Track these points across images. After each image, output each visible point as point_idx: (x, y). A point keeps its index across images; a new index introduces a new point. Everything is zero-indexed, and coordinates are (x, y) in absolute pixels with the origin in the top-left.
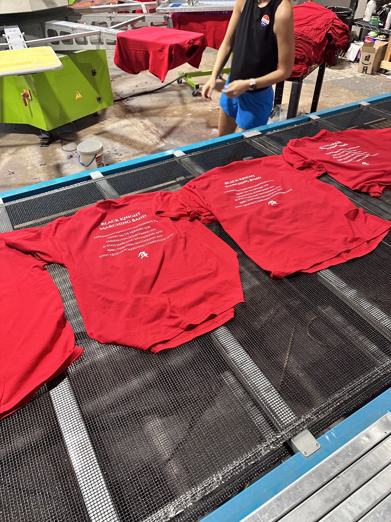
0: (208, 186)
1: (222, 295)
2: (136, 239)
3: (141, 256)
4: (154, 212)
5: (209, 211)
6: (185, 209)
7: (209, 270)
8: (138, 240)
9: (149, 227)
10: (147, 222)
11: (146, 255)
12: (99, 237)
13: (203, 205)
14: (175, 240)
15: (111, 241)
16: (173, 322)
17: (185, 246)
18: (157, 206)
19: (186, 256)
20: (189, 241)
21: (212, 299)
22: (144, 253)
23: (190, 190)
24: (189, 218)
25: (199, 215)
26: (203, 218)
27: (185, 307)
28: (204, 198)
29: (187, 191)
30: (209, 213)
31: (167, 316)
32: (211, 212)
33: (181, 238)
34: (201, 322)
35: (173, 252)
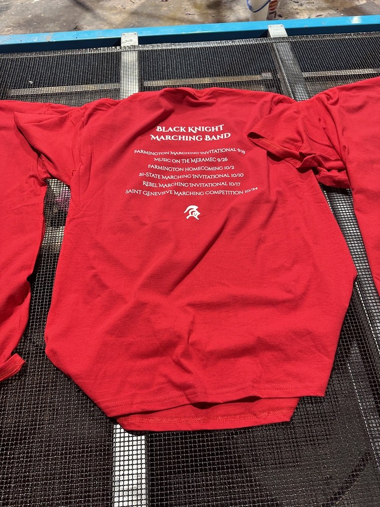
0: (360, 108)
1: (288, 359)
2: (195, 176)
3: (188, 214)
4: (247, 130)
5: (342, 160)
6: (299, 144)
7: (289, 292)
8: (198, 181)
9: (225, 159)
10: (226, 150)
11: (196, 214)
12: (142, 151)
13: (336, 144)
14: (256, 202)
15: (156, 167)
16: (180, 377)
17: (267, 221)
18: (256, 121)
19: (261, 241)
20: (280, 211)
21: (267, 356)
22: (195, 208)
23: (326, 107)
24: (299, 164)
25: (320, 165)
26: (324, 172)
27: (211, 353)
28: (343, 130)
29: (320, 106)
30: (340, 163)
31: (174, 358)
32: (345, 164)
33: (268, 201)
34: (225, 400)
35: (241, 226)
